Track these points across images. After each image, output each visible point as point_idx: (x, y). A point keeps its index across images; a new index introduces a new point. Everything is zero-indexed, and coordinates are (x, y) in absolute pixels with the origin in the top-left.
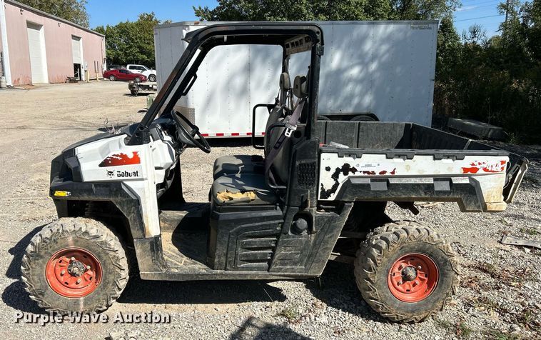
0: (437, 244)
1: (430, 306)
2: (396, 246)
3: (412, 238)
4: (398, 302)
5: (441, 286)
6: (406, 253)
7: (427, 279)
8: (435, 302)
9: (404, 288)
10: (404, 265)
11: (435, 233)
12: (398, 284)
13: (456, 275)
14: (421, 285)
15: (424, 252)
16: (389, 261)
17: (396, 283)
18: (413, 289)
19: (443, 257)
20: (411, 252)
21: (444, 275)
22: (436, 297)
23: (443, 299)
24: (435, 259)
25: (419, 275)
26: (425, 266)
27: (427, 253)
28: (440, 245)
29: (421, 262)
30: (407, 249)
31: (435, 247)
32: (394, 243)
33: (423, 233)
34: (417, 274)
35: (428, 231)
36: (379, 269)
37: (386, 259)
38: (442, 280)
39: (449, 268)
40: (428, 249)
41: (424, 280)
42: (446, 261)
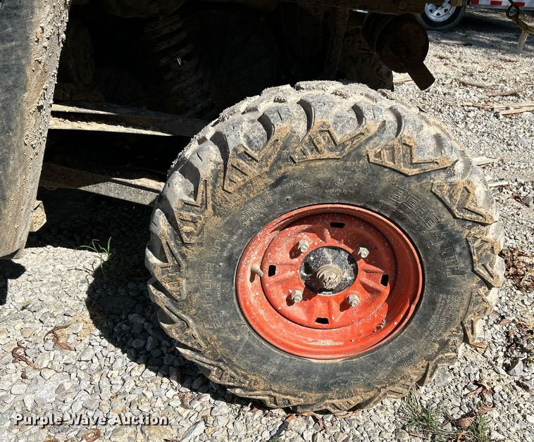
0: (425, 174)
1: (382, 375)
2: (252, 170)
3: (322, 142)
4: (278, 357)
5: (426, 318)
6: (299, 199)
7: (386, 290)
8: (401, 362)
9: (309, 311)
10: (307, 243)
11: (429, 131)
12: (290, 302)
13: (482, 290)
14: (365, 306)
15: (373, 202)
16: (232, 226)
17: (280, 297)
18: (338, 316)
19: (441, 227)
20: (323, 198)
21: (441, 285)
22: (407, 350)
23: (429, 359)
24: (416, 229)
25: (363, 277)
26: (382, 249)
27: (386, 208)
28: (439, 179)
29: (369, 235)
30: (305, 187)
31: (414, 185)
32: (246, 156)
33: (371, 124)
34: (356, 271)
35: (399, 118)
36: (191, 253)
37: (217, 220)
38: (433, 303)
39: (462, 264)
40: (386, 193)
41: (378, 292)
42: (452, 240)
